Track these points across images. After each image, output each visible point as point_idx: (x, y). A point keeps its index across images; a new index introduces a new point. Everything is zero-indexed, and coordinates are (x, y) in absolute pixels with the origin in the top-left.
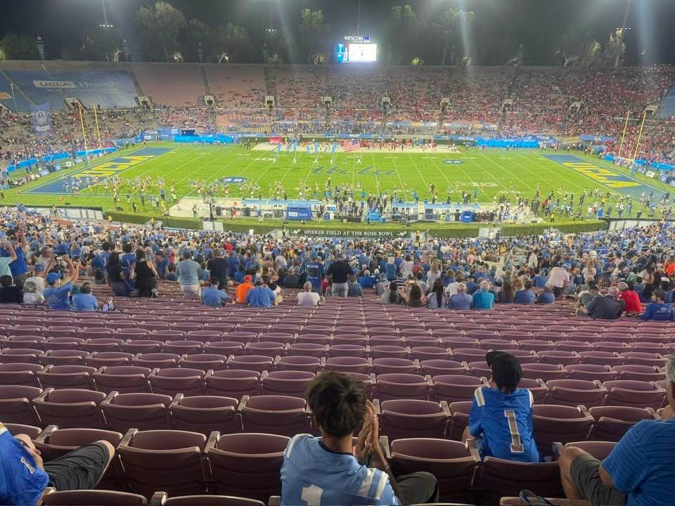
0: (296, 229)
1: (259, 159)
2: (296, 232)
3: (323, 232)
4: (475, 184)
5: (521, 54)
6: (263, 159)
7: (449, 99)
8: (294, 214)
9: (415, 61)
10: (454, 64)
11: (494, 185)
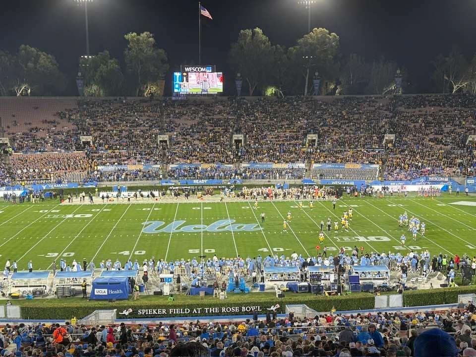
0: (126, 308)
1: (70, 216)
2: (126, 313)
3: (164, 312)
4: (362, 239)
5: (399, 80)
6: (77, 216)
7: (317, 135)
8: (104, 292)
9: (270, 91)
10: (319, 94)
11: (385, 239)
